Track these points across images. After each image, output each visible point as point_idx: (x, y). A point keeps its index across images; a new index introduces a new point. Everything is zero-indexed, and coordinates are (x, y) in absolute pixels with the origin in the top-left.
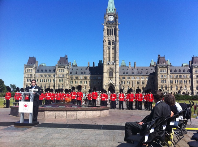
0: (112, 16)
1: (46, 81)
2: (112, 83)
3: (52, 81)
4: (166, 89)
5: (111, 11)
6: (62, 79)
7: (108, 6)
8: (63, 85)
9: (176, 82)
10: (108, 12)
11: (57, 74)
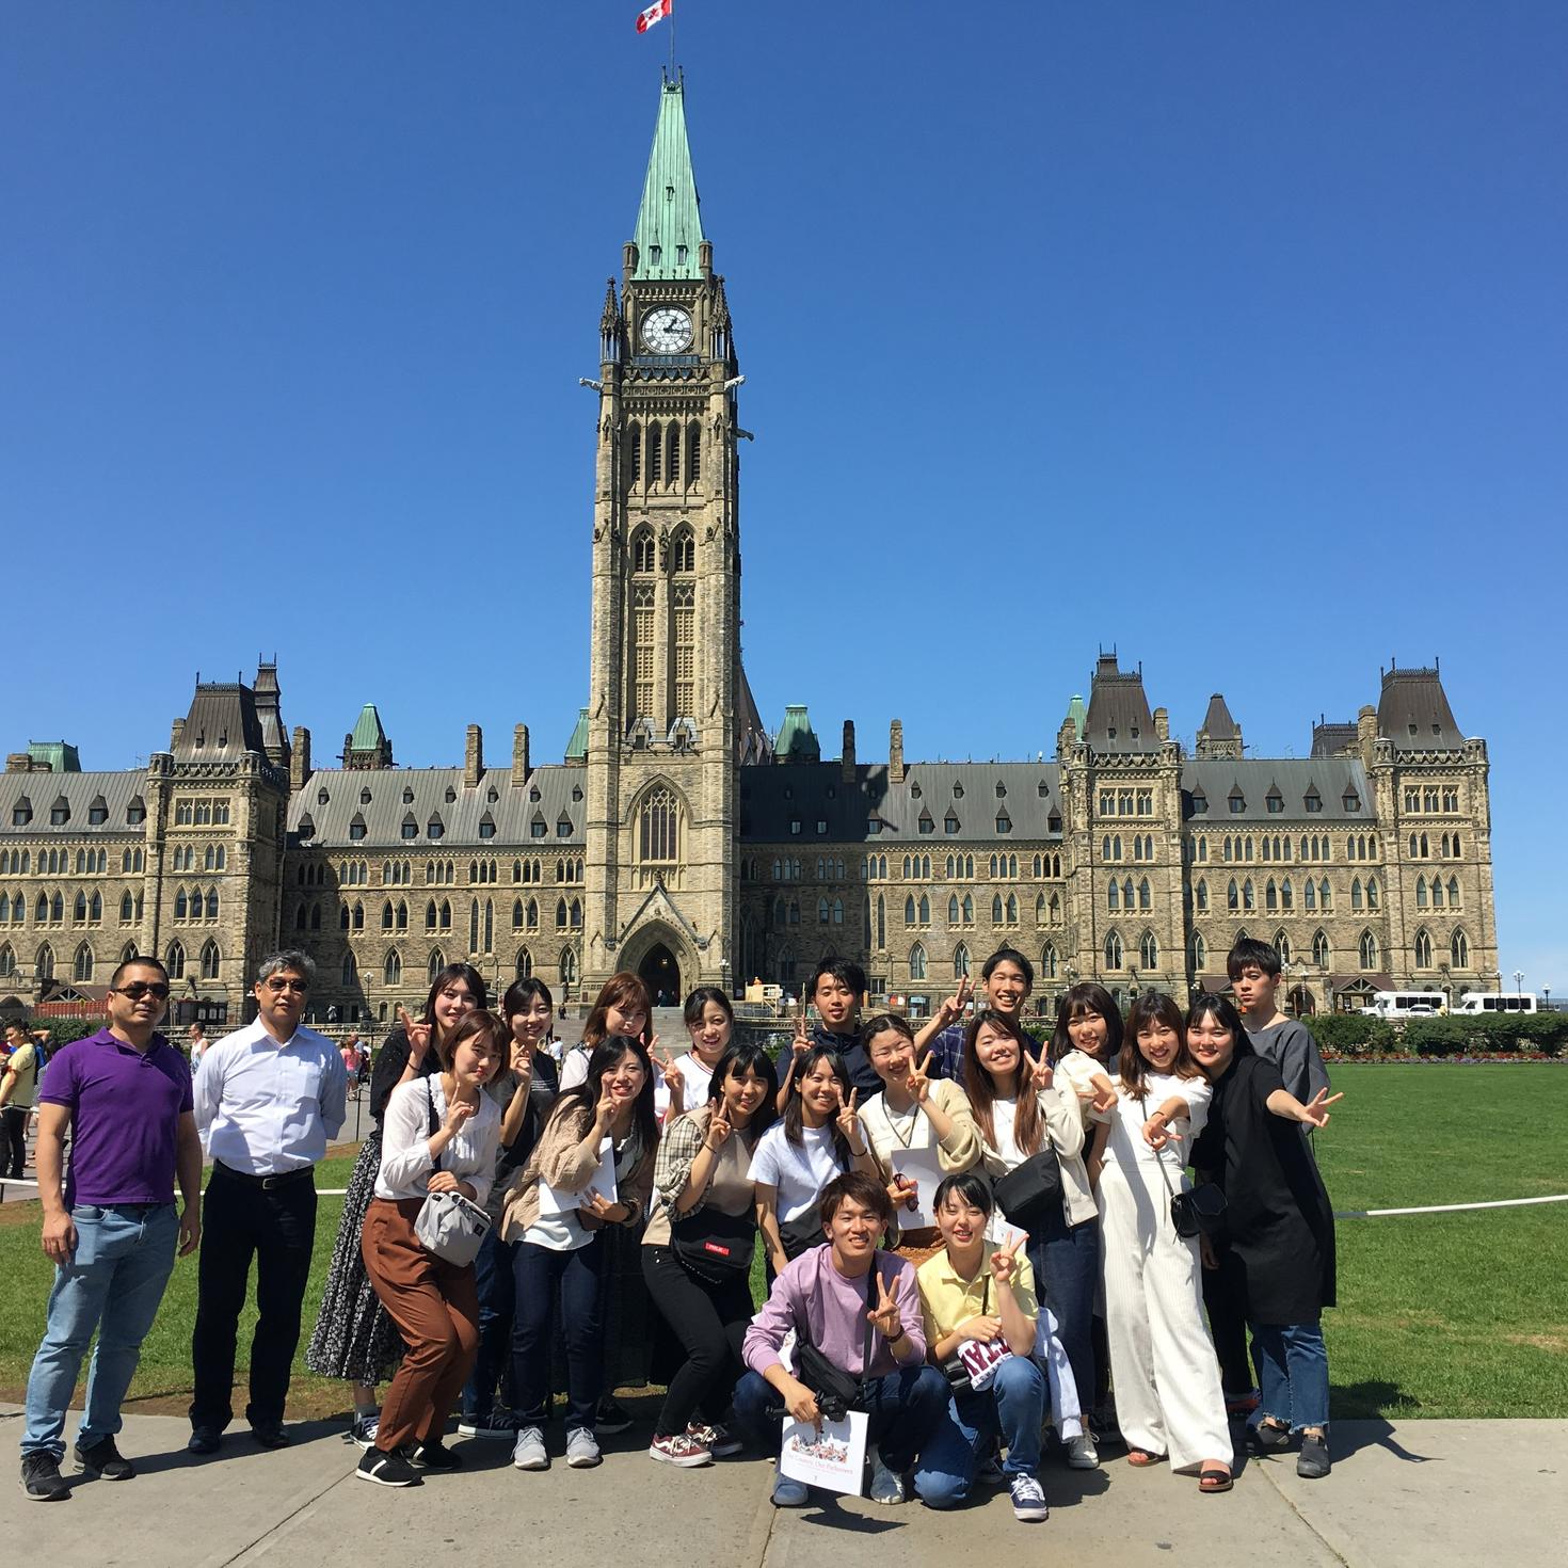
0: (678, 306)
1: (57, 914)
2: (668, 916)
3: (110, 912)
4: (1153, 966)
5: (670, 267)
6: (204, 892)
7: (645, 221)
8: (211, 943)
9: (1233, 904)
10: (637, 277)
11: (161, 848)
